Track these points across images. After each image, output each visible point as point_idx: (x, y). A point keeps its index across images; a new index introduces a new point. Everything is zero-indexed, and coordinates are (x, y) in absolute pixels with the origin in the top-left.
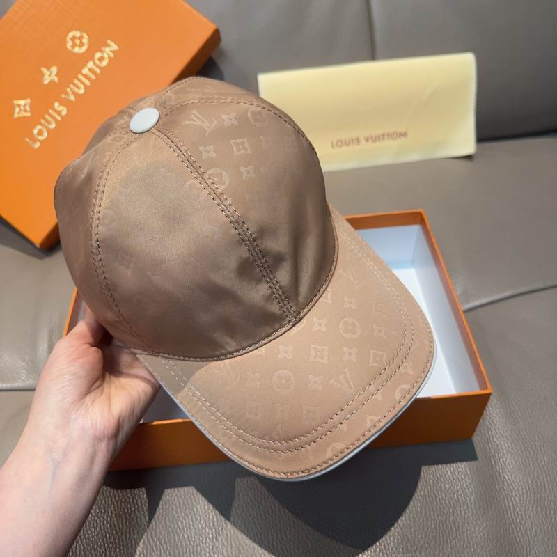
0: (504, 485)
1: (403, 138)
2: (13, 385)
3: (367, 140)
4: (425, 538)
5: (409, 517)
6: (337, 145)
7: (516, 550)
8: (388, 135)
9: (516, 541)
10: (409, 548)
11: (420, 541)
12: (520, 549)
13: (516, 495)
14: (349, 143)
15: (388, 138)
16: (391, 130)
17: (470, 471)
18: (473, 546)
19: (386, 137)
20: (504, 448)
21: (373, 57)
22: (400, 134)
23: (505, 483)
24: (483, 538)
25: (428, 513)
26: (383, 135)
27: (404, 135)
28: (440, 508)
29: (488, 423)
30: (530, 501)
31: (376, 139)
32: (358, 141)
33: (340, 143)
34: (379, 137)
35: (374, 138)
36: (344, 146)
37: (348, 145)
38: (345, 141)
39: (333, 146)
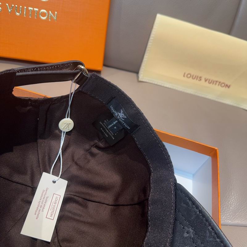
1: (227, 88)
3: (206, 80)
6: (187, 76)
8: (220, 82)
14: (195, 78)
16: (222, 81)
19: (218, 83)
22: (227, 85)
26: (217, 82)
27: (229, 87)
32: (200, 79)
33: (189, 76)
34: (214, 81)
35: (210, 81)
36: (191, 78)
37: (193, 79)
38: (193, 76)
39: (184, 76)
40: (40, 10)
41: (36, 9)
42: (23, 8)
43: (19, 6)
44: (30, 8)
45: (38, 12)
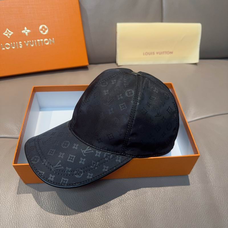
0: (212, 185)
1: (171, 54)
2: (12, 136)
3: (157, 53)
4: (182, 203)
5: (175, 195)
6: (145, 54)
7: (216, 209)
8: (166, 52)
9: (217, 206)
10: (175, 207)
11: (179, 204)
12: (218, 209)
13: (216, 189)
15: (166, 53)
17: (199, 179)
18: (200, 207)
19: (165, 53)
20: (211, 170)
21: (162, 21)
22: (170, 52)
23: (212, 184)
24: (204, 204)
25: (182, 194)
26: (164, 52)
27: (172, 53)
28: (187, 192)
29: (205, 161)
30: (222, 191)
31: (161, 54)
32: (154, 53)
33: (147, 54)
34: (162, 53)
35: (160, 53)
36: (148, 55)
37: (150, 55)
38: (149, 53)
39: (144, 55)
40: (44, 40)
41: (42, 40)
42: (34, 42)
43: (31, 41)
44: (38, 40)
45: (43, 42)
